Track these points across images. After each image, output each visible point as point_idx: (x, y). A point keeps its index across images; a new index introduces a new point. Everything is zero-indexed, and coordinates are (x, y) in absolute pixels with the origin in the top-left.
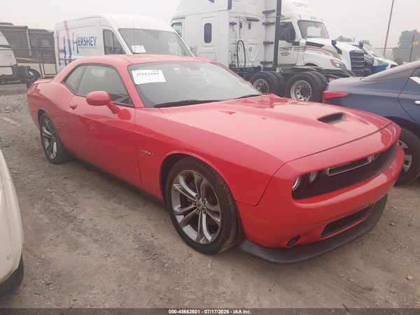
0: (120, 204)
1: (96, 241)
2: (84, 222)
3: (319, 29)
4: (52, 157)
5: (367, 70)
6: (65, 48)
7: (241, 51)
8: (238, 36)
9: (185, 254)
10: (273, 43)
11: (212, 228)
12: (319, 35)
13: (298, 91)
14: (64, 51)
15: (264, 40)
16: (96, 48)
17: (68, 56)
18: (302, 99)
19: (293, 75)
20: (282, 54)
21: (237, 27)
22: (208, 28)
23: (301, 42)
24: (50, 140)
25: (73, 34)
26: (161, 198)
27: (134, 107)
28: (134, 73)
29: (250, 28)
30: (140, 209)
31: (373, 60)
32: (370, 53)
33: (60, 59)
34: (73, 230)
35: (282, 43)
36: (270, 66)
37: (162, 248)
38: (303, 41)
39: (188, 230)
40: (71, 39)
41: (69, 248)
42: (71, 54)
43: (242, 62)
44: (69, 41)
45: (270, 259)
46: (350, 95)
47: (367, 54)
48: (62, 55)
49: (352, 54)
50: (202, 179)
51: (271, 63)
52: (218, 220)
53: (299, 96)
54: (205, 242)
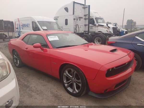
0: (44, 81)
1: (38, 94)
2: (32, 88)
3: (102, 20)
4: (17, 65)
5: (118, 33)
6: (18, 27)
7: (77, 28)
8: (76, 23)
9: (69, 97)
10: (87, 25)
11: (78, 87)
12: (102, 22)
13: (97, 40)
14: (18, 28)
15: (85, 24)
16: (29, 27)
17: (19, 30)
18: (98, 43)
19: (95, 35)
20: (91, 28)
21: (76, 20)
22: (66, 20)
23: (96, 24)
24: (16, 59)
25: (21, 23)
26: (59, 78)
27: (49, 48)
28: (49, 37)
29: (80, 20)
30: (51, 82)
31: (119, 30)
32: (119, 27)
33: (16, 31)
34: (29, 90)
35: (90, 25)
36: (87, 32)
37: (61, 95)
38: (97, 24)
39: (69, 89)
40: (20, 24)
41: (29, 97)
42: (20, 29)
43: (78, 31)
44: (19, 25)
45: (98, 97)
46: (116, 42)
47: (118, 28)
48: (17, 30)
49: (113, 28)
50: (74, 72)
51: (87, 31)
52: (80, 85)
53: (97, 42)
54: (75, 93)
